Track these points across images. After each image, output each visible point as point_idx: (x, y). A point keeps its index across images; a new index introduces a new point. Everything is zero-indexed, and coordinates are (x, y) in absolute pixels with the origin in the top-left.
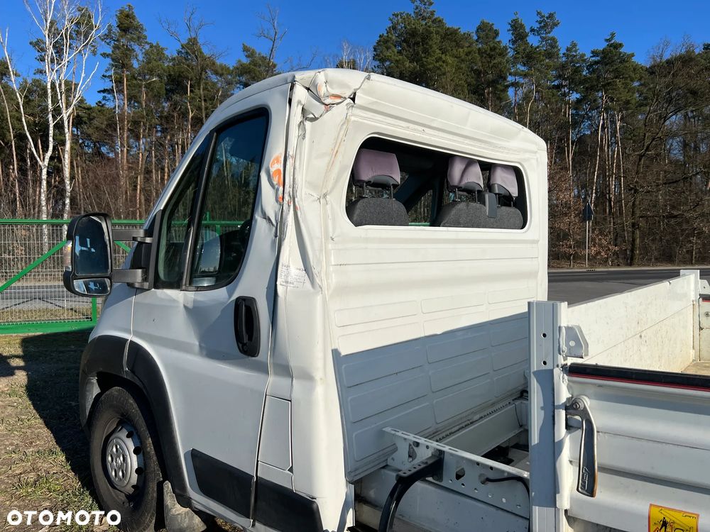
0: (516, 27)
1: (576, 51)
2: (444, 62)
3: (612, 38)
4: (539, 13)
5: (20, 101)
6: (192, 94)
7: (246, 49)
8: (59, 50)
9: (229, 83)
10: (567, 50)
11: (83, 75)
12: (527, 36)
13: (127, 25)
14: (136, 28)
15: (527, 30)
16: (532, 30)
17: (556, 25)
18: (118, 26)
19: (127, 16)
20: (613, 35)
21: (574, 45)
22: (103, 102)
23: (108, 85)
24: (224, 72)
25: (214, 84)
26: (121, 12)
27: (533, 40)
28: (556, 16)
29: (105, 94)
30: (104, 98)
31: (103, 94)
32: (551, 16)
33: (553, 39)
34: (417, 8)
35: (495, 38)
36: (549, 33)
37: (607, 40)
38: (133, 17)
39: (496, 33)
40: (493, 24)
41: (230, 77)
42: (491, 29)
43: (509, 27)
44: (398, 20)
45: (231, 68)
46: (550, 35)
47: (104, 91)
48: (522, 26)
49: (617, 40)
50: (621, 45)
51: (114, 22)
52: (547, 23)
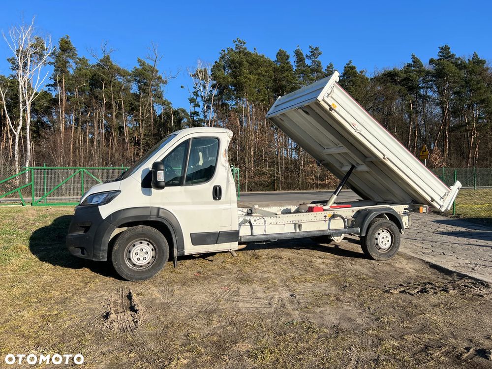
0: (298, 54)
1: (332, 69)
2: (248, 79)
3: (350, 63)
4: (310, 47)
5: (3, 96)
6: (106, 89)
7: (139, 61)
8: (25, 65)
9: (129, 81)
10: (328, 67)
11: (39, 78)
12: (304, 59)
13: (65, 47)
14: (71, 50)
15: (305, 56)
16: (307, 56)
17: (320, 54)
18: (60, 48)
19: (66, 42)
20: (350, 62)
21: (331, 65)
22: (48, 92)
23: (52, 82)
24: (126, 74)
25: (119, 83)
26: (62, 40)
27: (308, 62)
28: (319, 49)
29: (50, 87)
30: (49, 90)
31: (48, 87)
32: (317, 49)
33: (319, 62)
34: (237, 45)
35: (287, 60)
36: (317, 58)
37: (347, 64)
38: (70, 44)
39: (288, 57)
40: (286, 52)
41: (129, 78)
42: (285, 55)
43: (294, 54)
44: (225, 54)
45: (130, 72)
46: (317, 59)
47: (49, 85)
48: (301, 54)
49: (352, 64)
50: (354, 68)
51: (58, 46)
52: (315, 53)
